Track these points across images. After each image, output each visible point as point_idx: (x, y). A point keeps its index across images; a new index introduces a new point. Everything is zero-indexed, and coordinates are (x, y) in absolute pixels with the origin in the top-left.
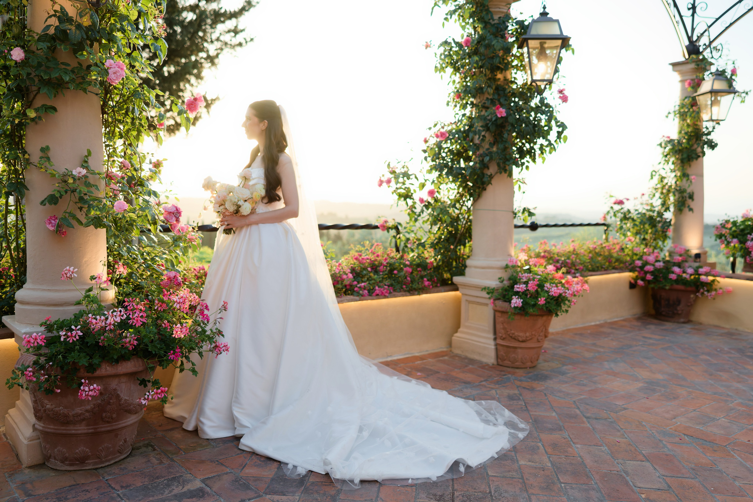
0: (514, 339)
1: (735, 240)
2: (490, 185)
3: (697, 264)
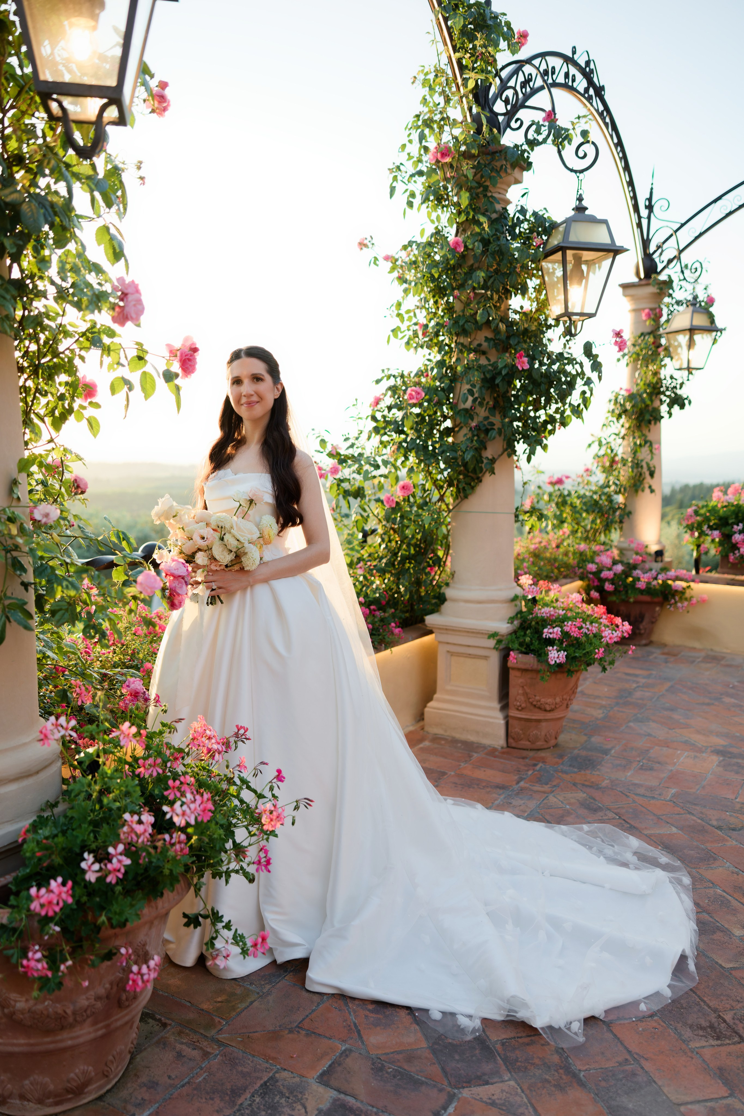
0: (540, 708)
1: (716, 533)
2: (487, 474)
3: (659, 565)
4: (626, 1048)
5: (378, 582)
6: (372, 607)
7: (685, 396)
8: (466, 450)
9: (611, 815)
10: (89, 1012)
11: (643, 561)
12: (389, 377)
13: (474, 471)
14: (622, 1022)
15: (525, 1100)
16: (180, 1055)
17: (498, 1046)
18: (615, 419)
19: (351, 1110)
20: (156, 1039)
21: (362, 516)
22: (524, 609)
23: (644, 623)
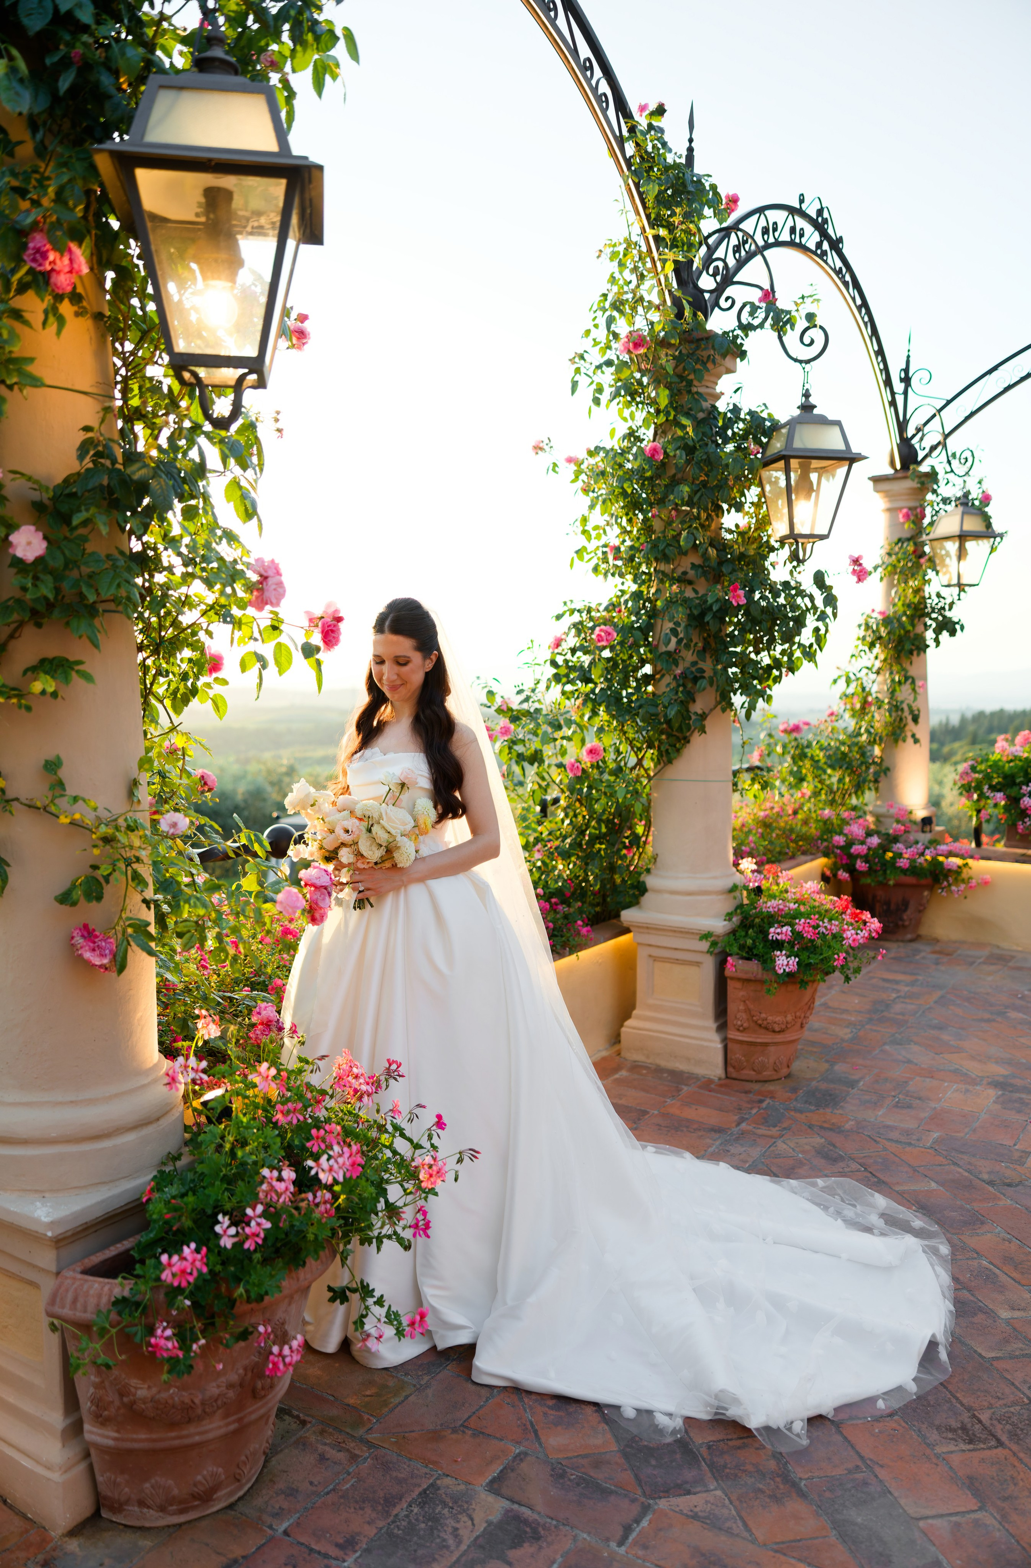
0: (766, 1029)
1: (1000, 795)
2: (696, 734)
3: (928, 837)
4: (858, 1453)
5: (561, 867)
6: (553, 900)
7: (955, 620)
8: (670, 704)
9: (854, 1166)
10: (219, 1402)
11: (907, 831)
12: (572, 612)
13: (680, 729)
14: (854, 1422)
15: (734, 1512)
16: (322, 1458)
17: (703, 1450)
18: (867, 649)
19: (526, 1522)
20: (294, 1439)
21: (540, 786)
22: (746, 901)
23: (909, 912)
